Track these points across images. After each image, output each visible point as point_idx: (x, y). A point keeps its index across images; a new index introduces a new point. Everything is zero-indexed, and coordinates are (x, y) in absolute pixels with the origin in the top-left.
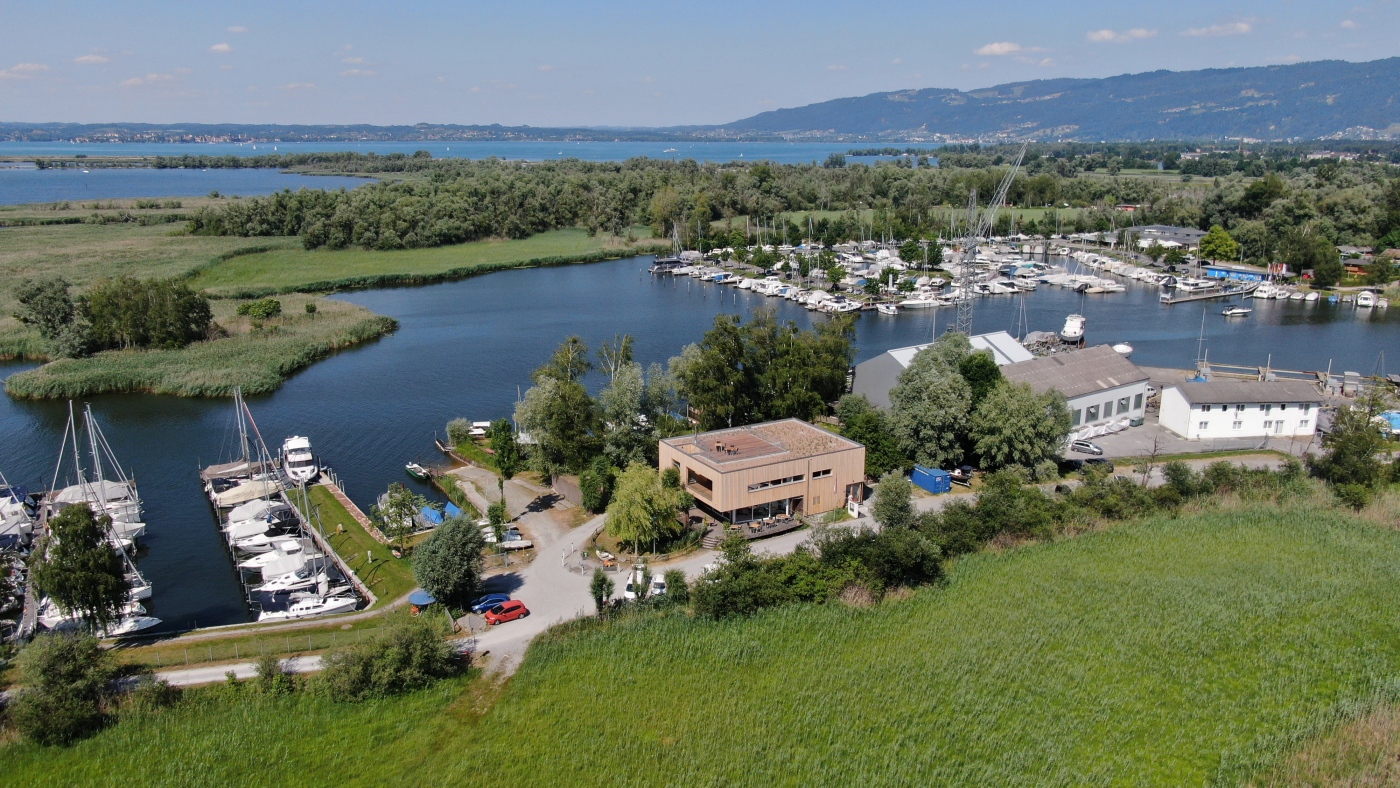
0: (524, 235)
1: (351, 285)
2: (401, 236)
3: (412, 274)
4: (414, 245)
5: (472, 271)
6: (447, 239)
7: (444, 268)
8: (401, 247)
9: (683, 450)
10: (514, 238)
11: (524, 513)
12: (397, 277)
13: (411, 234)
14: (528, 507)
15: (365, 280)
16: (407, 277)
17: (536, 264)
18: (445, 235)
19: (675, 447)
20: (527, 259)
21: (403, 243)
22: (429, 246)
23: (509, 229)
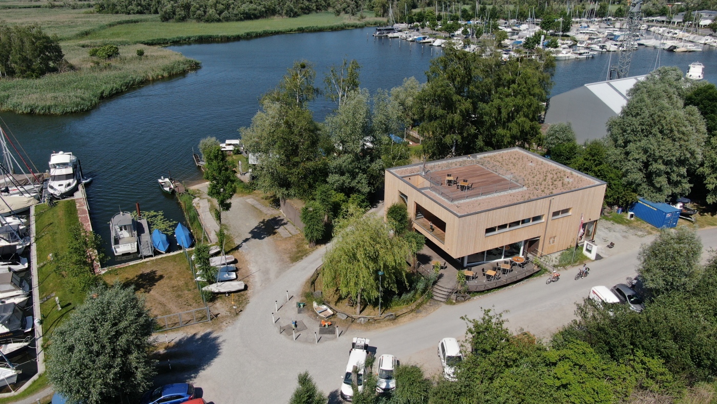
0: (296, 15)
1: (180, 41)
2: (219, 14)
3: (220, 35)
4: (227, 19)
5: (260, 34)
6: (248, 16)
7: (242, 32)
8: (219, 21)
9: (411, 182)
10: (290, 16)
11: (247, 240)
12: (210, 37)
13: (226, 12)
14: (252, 232)
15: (189, 38)
16: (217, 37)
17: (301, 30)
18: (247, 13)
19: (402, 178)
20: (296, 28)
21: (221, 18)
22: (237, 20)
23: (287, 11)
